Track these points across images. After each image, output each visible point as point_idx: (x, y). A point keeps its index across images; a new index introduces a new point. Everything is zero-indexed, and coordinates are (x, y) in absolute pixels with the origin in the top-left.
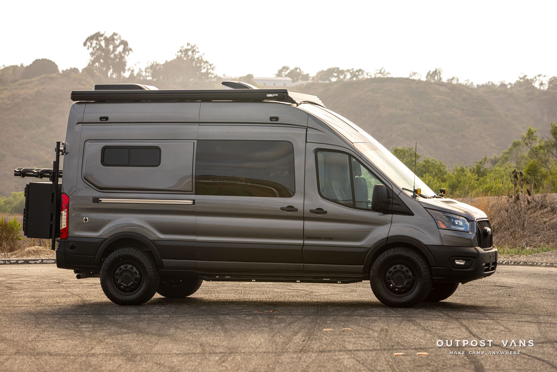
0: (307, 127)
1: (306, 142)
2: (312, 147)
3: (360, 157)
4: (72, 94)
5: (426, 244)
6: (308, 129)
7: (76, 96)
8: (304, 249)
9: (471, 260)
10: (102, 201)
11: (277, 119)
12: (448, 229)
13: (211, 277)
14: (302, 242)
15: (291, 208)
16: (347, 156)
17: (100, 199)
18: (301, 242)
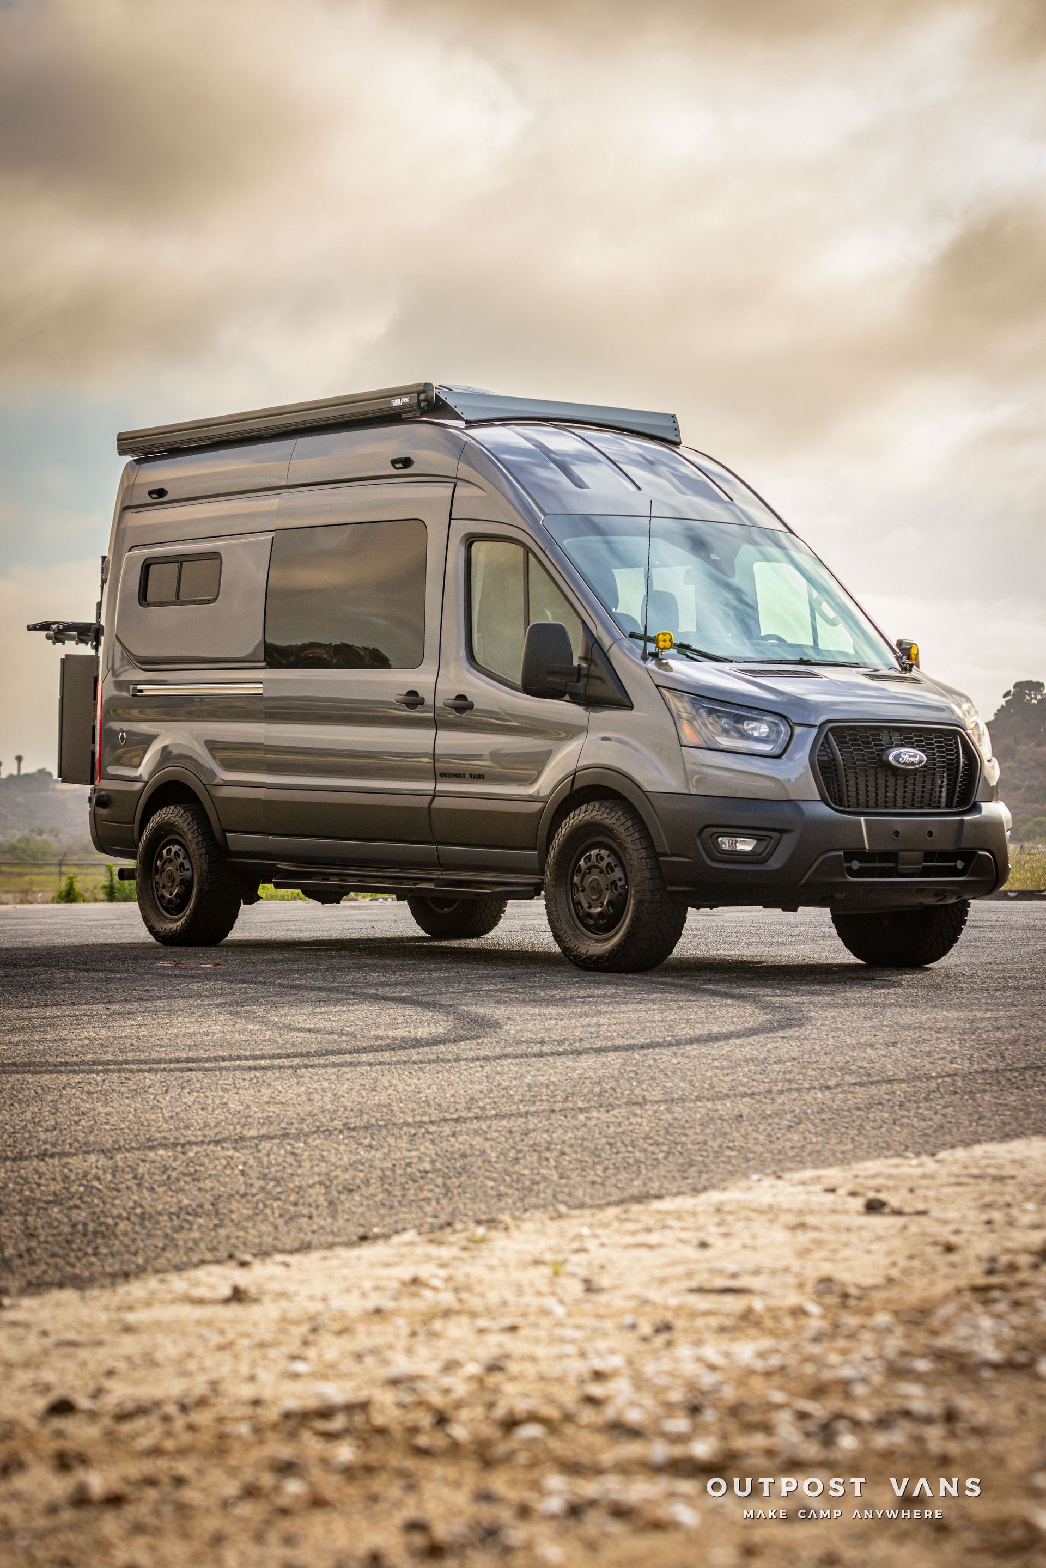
0: (456, 478)
1: (450, 519)
2: (461, 529)
3: (544, 551)
4: (119, 440)
5: (648, 787)
6: (459, 483)
7: (127, 444)
8: (434, 806)
9: (771, 837)
10: (145, 693)
11: (407, 462)
12: (704, 746)
13: (284, 880)
14: (433, 788)
15: (413, 699)
16: (520, 551)
17: (139, 687)
18: (428, 786)
